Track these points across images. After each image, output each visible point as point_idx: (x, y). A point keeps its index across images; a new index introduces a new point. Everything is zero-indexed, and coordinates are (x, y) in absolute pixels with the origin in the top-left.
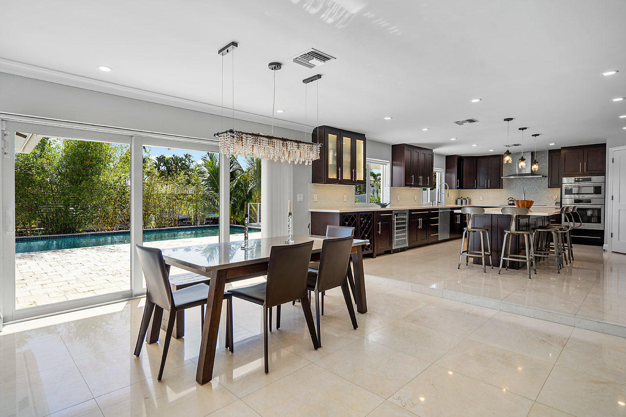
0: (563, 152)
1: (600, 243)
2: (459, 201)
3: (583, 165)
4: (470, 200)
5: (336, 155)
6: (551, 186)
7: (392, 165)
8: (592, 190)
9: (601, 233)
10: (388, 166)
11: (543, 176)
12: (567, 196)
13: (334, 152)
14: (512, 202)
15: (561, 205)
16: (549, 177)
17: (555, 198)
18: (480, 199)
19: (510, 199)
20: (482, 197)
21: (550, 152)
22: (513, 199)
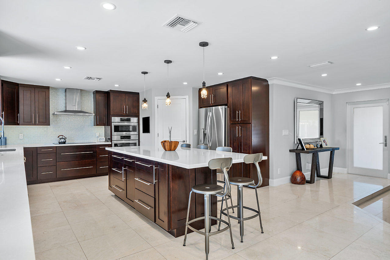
0: (113, 94)
3: (126, 107)
12: (116, 133)
14: (62, 140)
15: (111, 142)
16: (96, 115)
17: (97, 135)
18: (19, 138)
19: (61, 137)
20: (22, 134)
21: (97, 92)
22: (64, 137)
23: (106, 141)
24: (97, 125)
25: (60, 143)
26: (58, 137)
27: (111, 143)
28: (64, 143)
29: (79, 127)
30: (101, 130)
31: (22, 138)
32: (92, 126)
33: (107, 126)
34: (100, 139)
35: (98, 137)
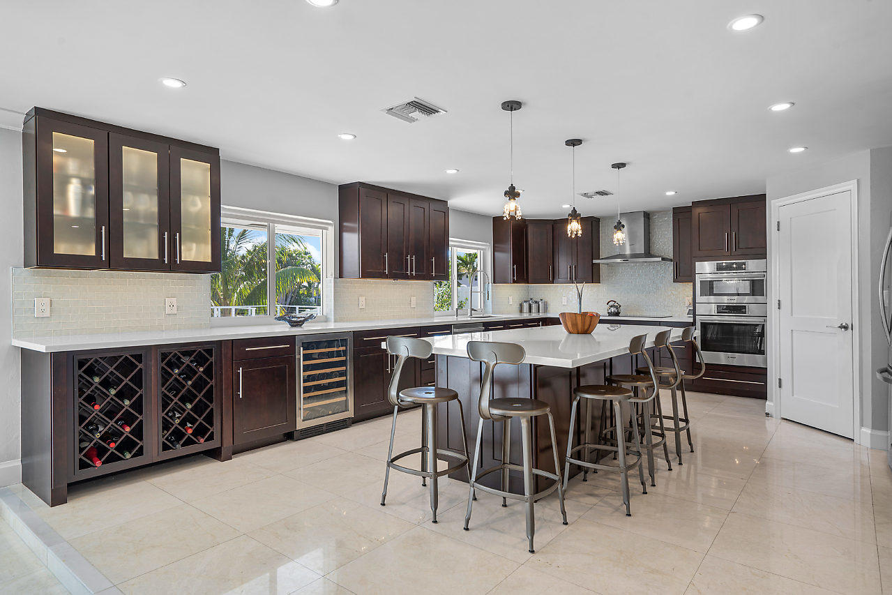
0: (698, 211)
1: (761, 394)
2: (526, 306)
3: (730, 236)
4: (546, 305)
5: (92, 192)
6: (677, 279)
7: (341, 230)
8: (745, 287)
9: (761, 373)
10: (331, 232)
11: (663, 259)
12: (705, 299)
13: (85, 185)
14: (613, 310)
15: (694, 317)
16: (674, 261)
19: (611, 303)
20: (566, 298)
21: (675, 212)
22: (616, 304)
25: (610, 314)
26: (607, 304)
27: (692, 321)
28: (617, 314)
32: (671, 282)
33: (688, 282)
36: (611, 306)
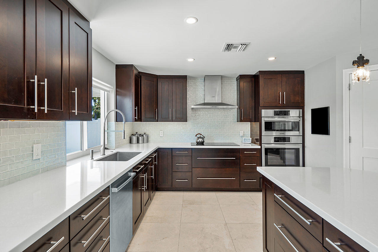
2: (134, 139)
14: (200, 140)
15: (261, 145)
16: (240, 108)
17: (241, 134)
18: (159, 135)
19: (199, 136)
20: (162, 132)
21: (242, 77)
22: (202, 136)
23: (253, 142)
24: (241, 121)
25: (198, 144)
26: (196, 136)
27: (259, 147)
28: (202, 143)
29: (220, 123)
30: (246, 127)
31: (162, 136)
32: (235, 122)
33: (255, 122)
34: (244, 139)
35: (242, 137)
36: (198, 138)
